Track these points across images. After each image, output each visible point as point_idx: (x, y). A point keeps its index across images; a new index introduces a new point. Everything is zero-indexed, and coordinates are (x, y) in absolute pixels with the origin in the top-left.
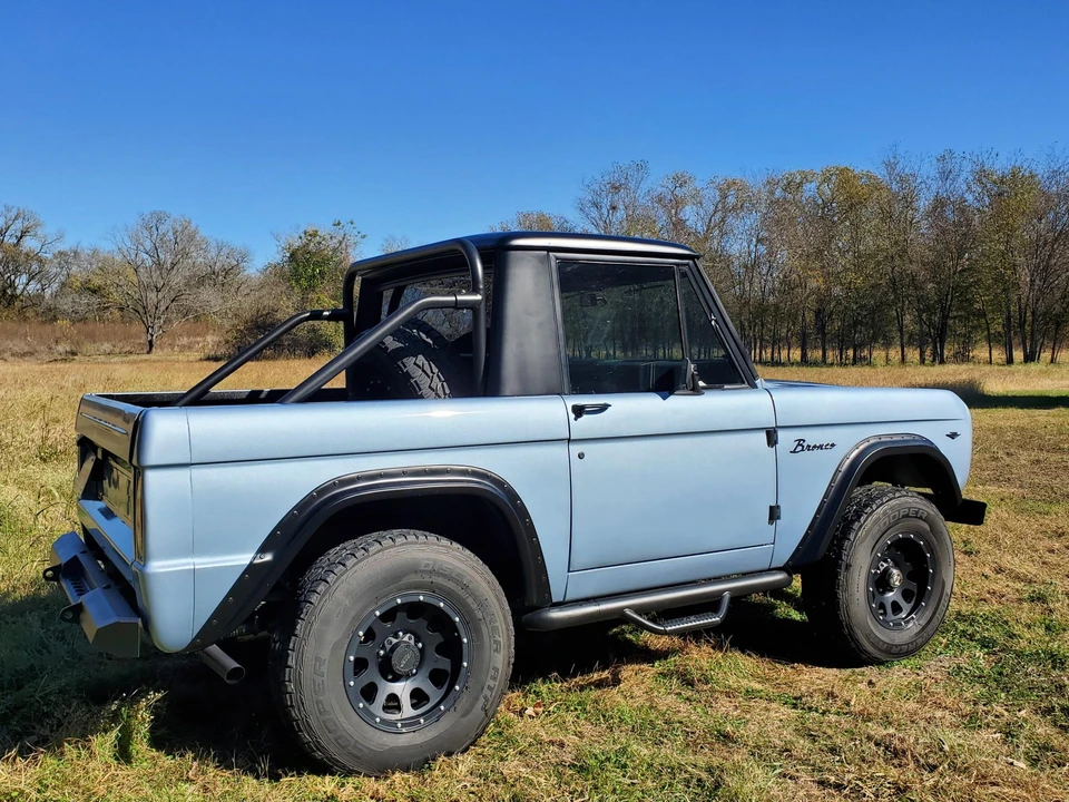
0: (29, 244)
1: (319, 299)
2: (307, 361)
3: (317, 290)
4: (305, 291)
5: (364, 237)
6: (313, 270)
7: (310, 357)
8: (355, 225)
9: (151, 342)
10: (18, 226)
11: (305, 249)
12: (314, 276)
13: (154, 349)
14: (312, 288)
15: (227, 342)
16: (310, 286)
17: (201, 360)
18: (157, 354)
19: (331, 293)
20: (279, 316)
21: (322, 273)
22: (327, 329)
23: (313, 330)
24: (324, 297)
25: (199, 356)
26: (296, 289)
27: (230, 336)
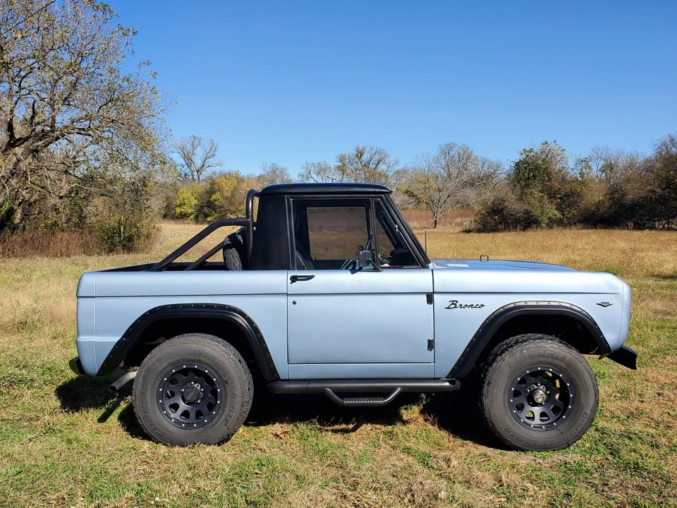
0: (382, 167)
1: (531, 193)
2: (522, 233)
3: (530, 187)
4: (522, 188)
5: (564, 150)
6: (529, 174)
7: (524, 230)
8: (557, 143)
9: (435, 221)
10: (377, 157)
11: (524, 162)
12: (529, 178)
13: (437, 226)
14: (527, 186)
15: (475, 221)
16: (526, 185)
17: (461, 232)
18: (439, 228)
19: (540, 188)
20: (506, 204)
21: (534, 176)
22: (537, 212)
23: (527, 212)
24: (536, 193)
25: (458, 229)
26: (518, 187)
27: (477, 218)
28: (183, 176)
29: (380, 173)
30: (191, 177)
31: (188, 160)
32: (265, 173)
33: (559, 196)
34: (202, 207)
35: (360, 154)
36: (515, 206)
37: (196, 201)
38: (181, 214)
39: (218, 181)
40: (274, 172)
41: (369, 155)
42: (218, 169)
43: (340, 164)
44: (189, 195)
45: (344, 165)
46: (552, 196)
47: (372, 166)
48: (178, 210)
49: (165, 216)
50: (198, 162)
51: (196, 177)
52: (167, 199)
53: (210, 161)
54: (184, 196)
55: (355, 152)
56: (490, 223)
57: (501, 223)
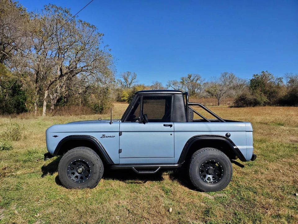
0: (198, 82)
1: (257, 92)
2: (253, 108)
3: (257, 89)
4: (253, 90)
5: (270, 75)
6: (256, 84)
7: (254, 106)
9: (219, 103)
10: (196, 78)
11: (254, 80)
12: (256, 86)
14: (255, 89)
15: (234, 103)
16: (255, 88)
17: (228, 107)
18: (220, 105)
19: (260, 90)
20: (247, 96)
21: (258, 85)
22: (259, 99)
23: (255, 100)
24: (258, 91)
25: (228, 106)
26: (251, 90)
27: (235, 101)
28: (124, 86)
29: (198, 84)
30: (127, 87)
31: (126, 80)
32: (154, 85)
33: (268, 93)
34: (130, 97)
35: (190, 77)
36: (250, 97)
37: (128, 95)
38: (123, 100)
39: (136, 87)
40: (157, 84)
41: (193, 77)
42: (136, 84)
43: (182, 81)
44: (126, 93)
45: (183, 81)
46: (265, 93)
47: (194, 81)
48: (122, 99)
49: (118, 101)
50: (130, 81)
51: (129, 86)
52: (119, 94)
53: (134, 81)
54: (124, 93)
55: (188, 76)
56: (240, 104)
57: (245, 104)
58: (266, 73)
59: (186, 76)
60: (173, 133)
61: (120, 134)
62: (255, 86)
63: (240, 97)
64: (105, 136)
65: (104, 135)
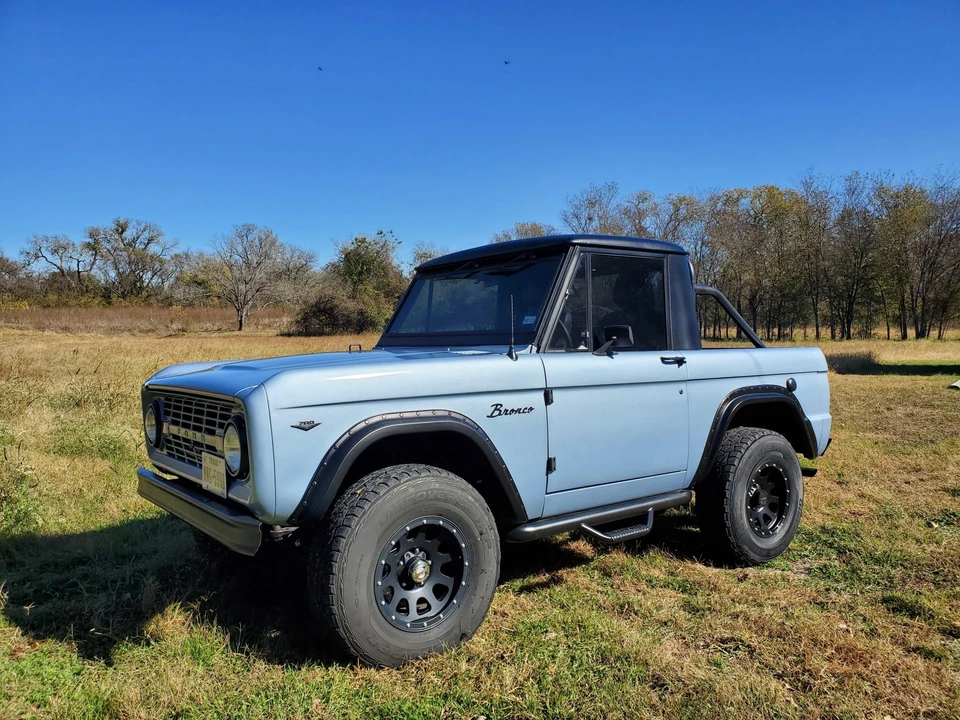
0: (154, 249)
1: (366, 289)
2: (355, 336)
3: (364, 282)
4: (355, 283)
6: (362, 268)
7: (358, 333)
8: (393, 234)
9: (241, 322)
10: (146, 235)
11: (356, 253)
12: (363, 273)
13: (243, 328)
14: (361, 281)
15: (297, 322)
16: (360, 279)
17: (277, 335)
18: (246, 330)
19: (375, 285)
20: (336, 302)
21: (368, 270)
22: (372, 312)
23: (361, 313)
24: (370, 288)
25: (276, 332)
26: (349, 283)
27: (299, 318)
29: (152, 257)
33: (397, 295)
35: (121, 229)
36: (348, 305)
41: (135, 231)
43: (91, 241)
45: (97, 242)
46: (388, 295)
47: (139, 246)
55: (114, 226)
56: (315, 323)
57: (329, 324)
58: (388, 237)
59: (106, 224)
60: (682, 386)
61: (548, 400)
62: (361, 273)
63: (317, 304)
64: (503, 409)
65: (497, 407)
